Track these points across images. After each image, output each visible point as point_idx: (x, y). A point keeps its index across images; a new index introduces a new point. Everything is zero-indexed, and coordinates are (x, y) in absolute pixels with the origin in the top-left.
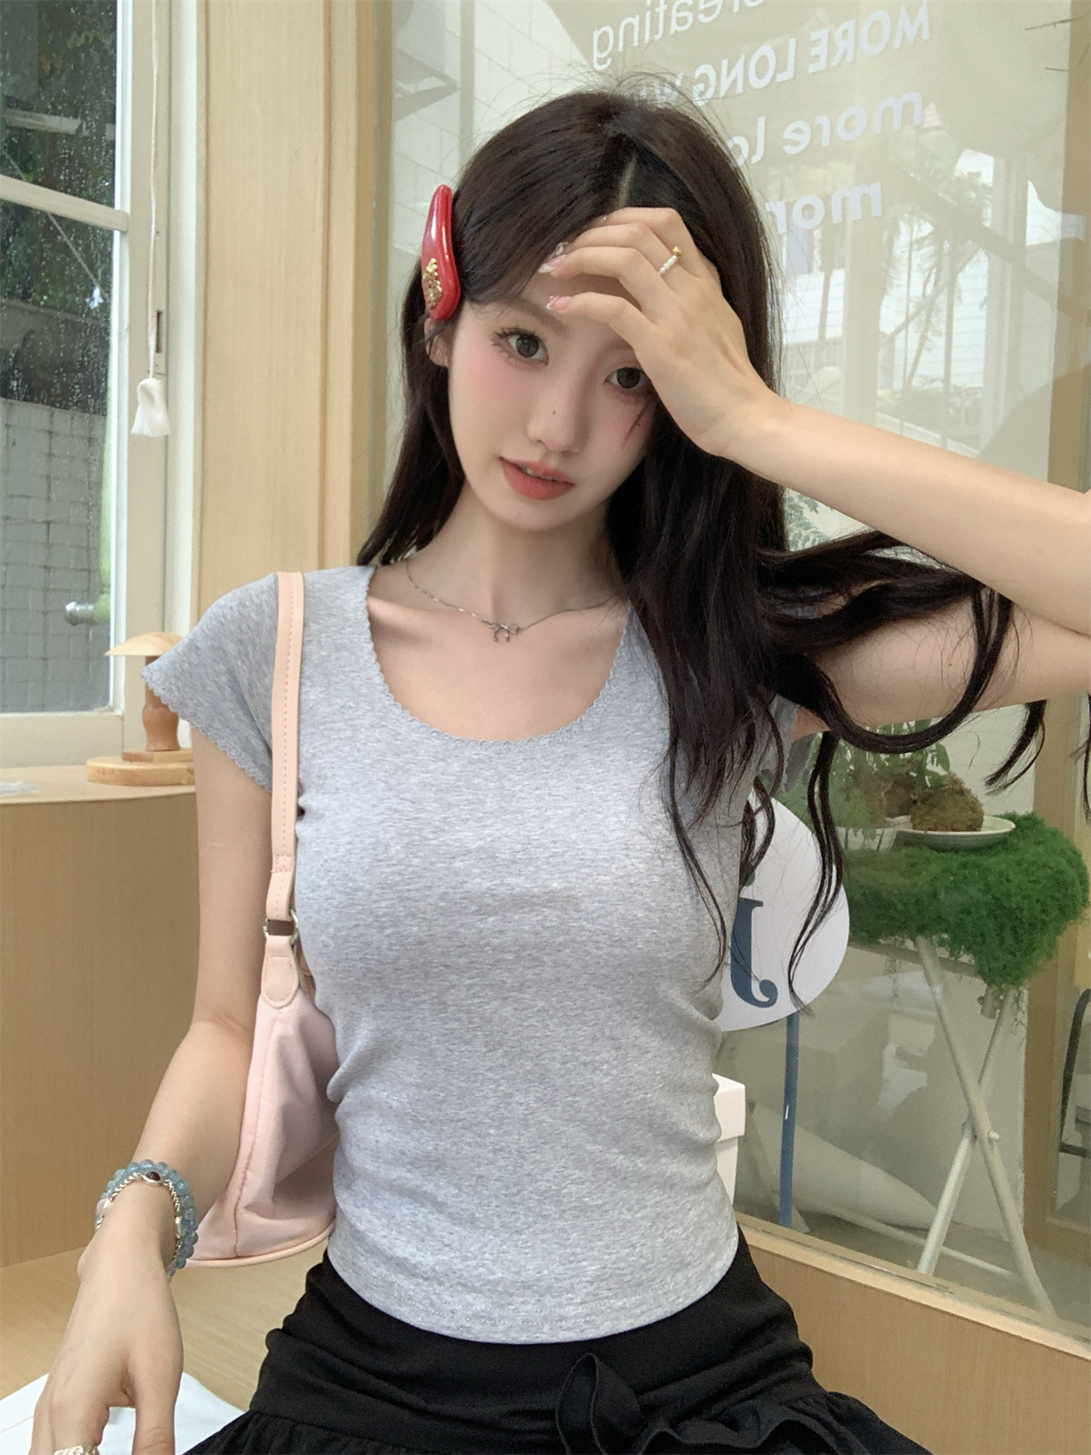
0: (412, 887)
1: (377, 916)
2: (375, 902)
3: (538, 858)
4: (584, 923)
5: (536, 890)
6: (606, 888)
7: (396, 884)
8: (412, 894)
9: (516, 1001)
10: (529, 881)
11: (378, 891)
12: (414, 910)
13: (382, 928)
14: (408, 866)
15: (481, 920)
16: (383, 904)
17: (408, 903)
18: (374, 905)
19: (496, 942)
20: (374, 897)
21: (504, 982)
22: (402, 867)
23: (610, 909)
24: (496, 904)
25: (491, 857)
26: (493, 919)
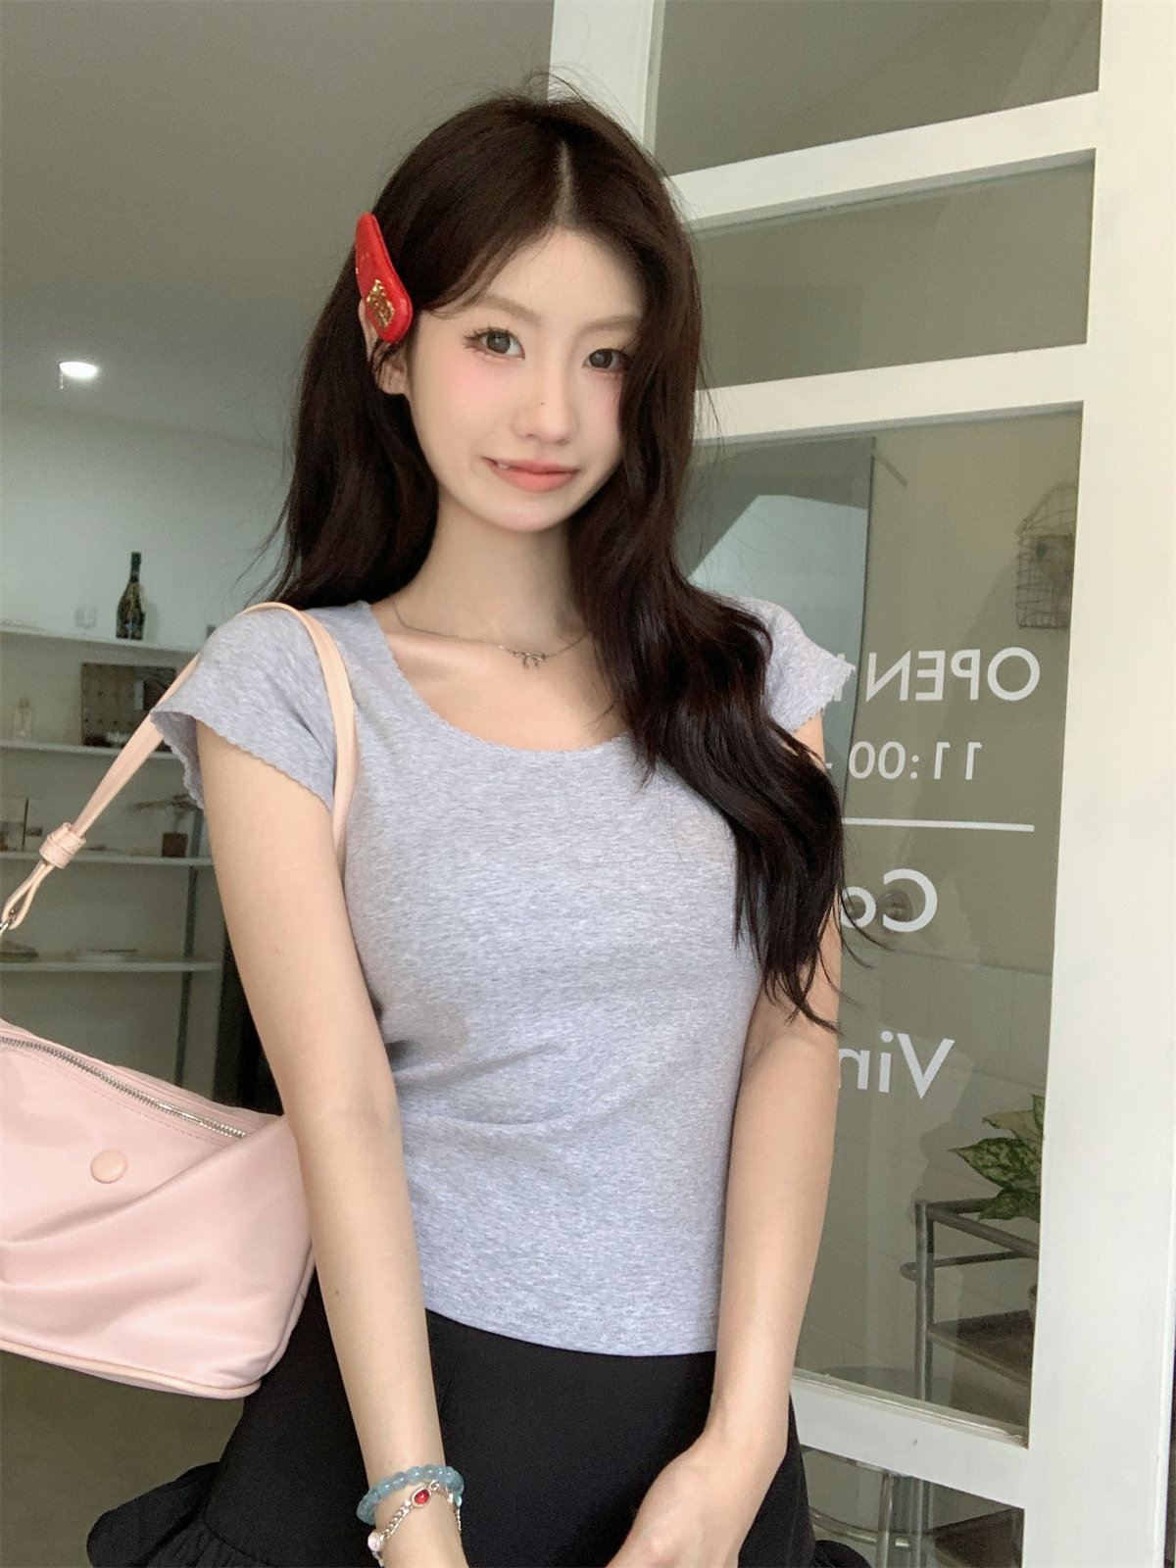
0: (498, 892)
1: (468, 924)
2: (464, 909)
3: (620, 862)
4: (677, 925)
5: (625, 892)
6: (696, 891)
8: (502, 899)
10: (616, 883)
11: (465, 898)
12: (505, 915)
13: (475, 937)
14: (492, 872)
15: (573, 923)
16: (473, 911)
17: (499, 908)
18: (463, 913)
19: (590, 944)
20: (463, 905)
21: (598, 984)
22: (488, 873)
23: (702, 911)
24: (586, 906)
25: (574, 861)
26: (584, 921)
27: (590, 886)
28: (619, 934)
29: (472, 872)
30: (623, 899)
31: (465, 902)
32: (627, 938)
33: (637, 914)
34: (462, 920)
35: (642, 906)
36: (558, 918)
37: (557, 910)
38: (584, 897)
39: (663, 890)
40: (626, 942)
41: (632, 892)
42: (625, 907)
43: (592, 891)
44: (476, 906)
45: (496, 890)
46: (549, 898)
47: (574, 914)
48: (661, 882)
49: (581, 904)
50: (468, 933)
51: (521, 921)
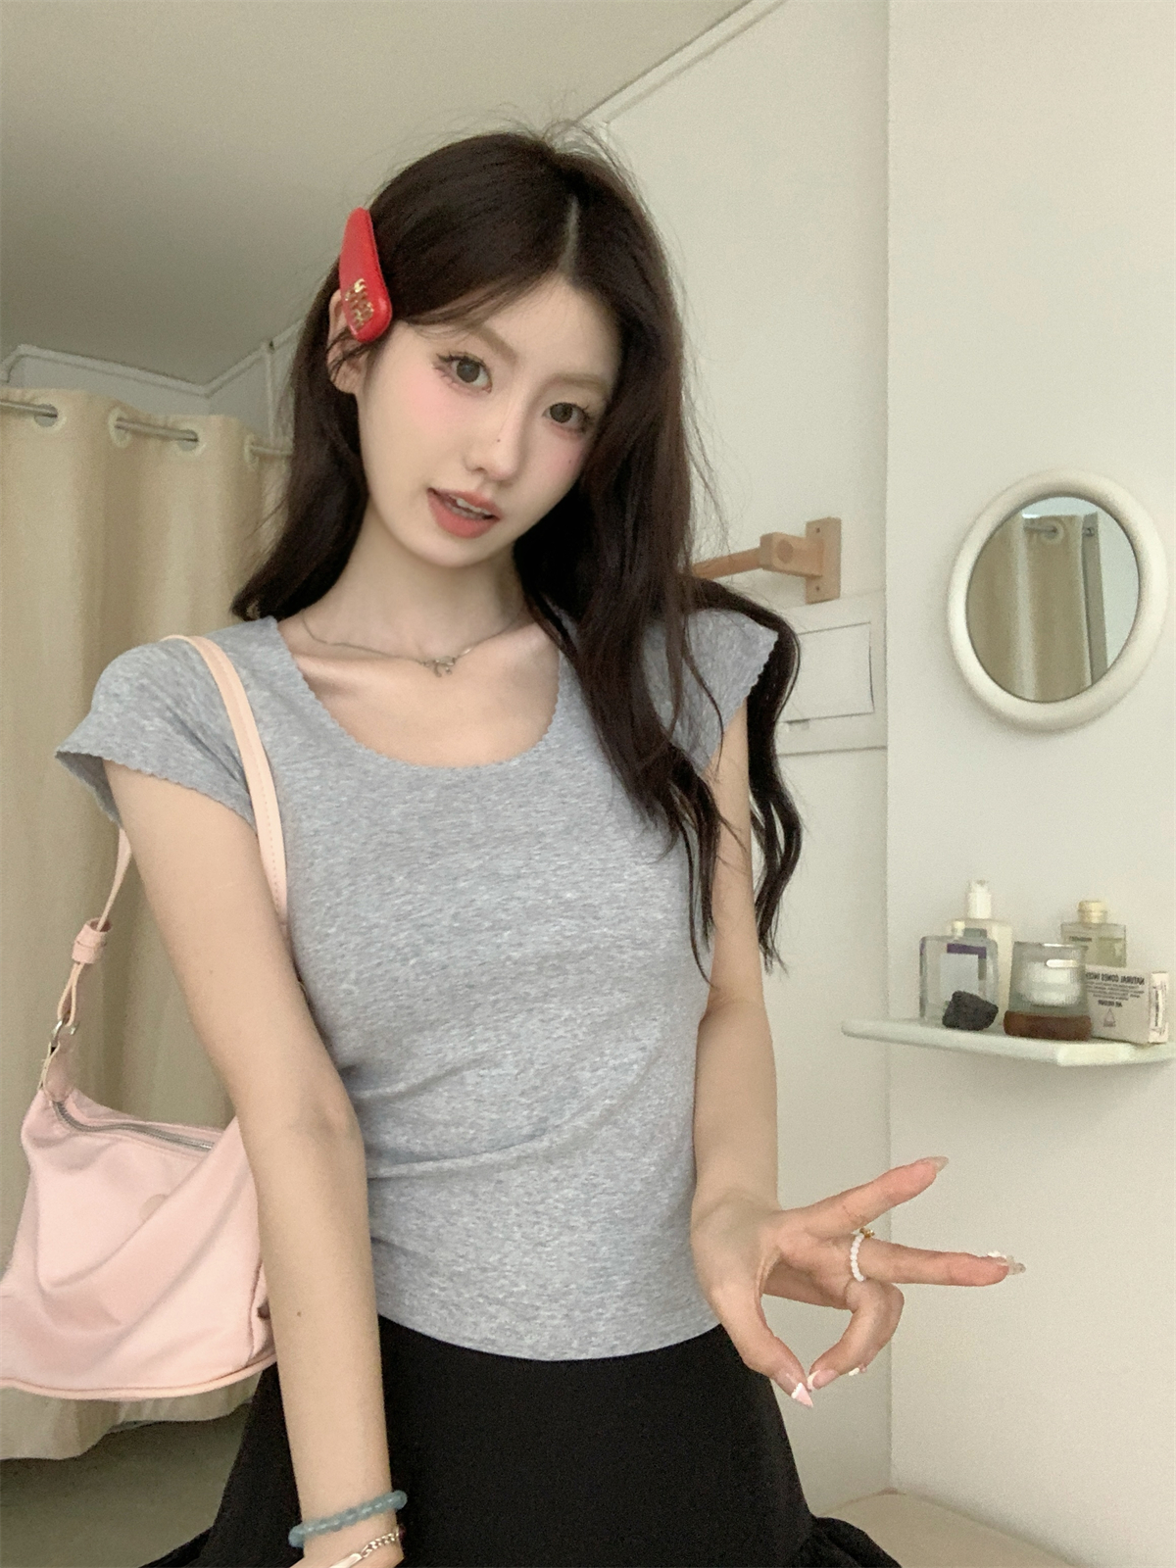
0: (423, 914)
2: (393, 935)
5: (550, 901)
7: (410, 913)
8: (428, 920)
9: (542, 1012)
13: (406, 960)
18: (394, 938)
27: (512, 898)
28: (546, 943)
29: (398, 897)
30: (548, 908)
31: (394, 927)
32: (554, 946)
33: (564, 922)
34: (392, 946)
35: (569, 914)
36: (481, 931)
37: (479, 925)
38: (506, 910)
39: (590, 897)
40: (554, 950)
41: (557, 901)
42: (551, 915)
43: (514, 903)
44: (404, 931)
45: (420, 911)
46: (470, 914)
47: (497, 927)
48: (586, 889)
49: (503, 916)
50: (399, 958)
51: (445, 940)
